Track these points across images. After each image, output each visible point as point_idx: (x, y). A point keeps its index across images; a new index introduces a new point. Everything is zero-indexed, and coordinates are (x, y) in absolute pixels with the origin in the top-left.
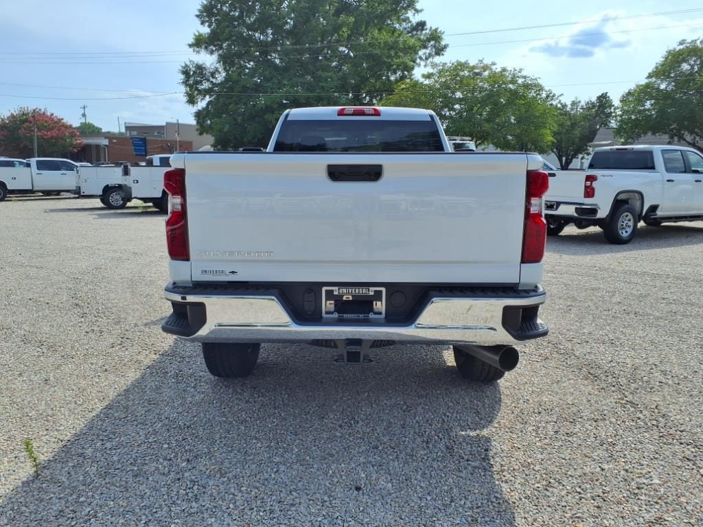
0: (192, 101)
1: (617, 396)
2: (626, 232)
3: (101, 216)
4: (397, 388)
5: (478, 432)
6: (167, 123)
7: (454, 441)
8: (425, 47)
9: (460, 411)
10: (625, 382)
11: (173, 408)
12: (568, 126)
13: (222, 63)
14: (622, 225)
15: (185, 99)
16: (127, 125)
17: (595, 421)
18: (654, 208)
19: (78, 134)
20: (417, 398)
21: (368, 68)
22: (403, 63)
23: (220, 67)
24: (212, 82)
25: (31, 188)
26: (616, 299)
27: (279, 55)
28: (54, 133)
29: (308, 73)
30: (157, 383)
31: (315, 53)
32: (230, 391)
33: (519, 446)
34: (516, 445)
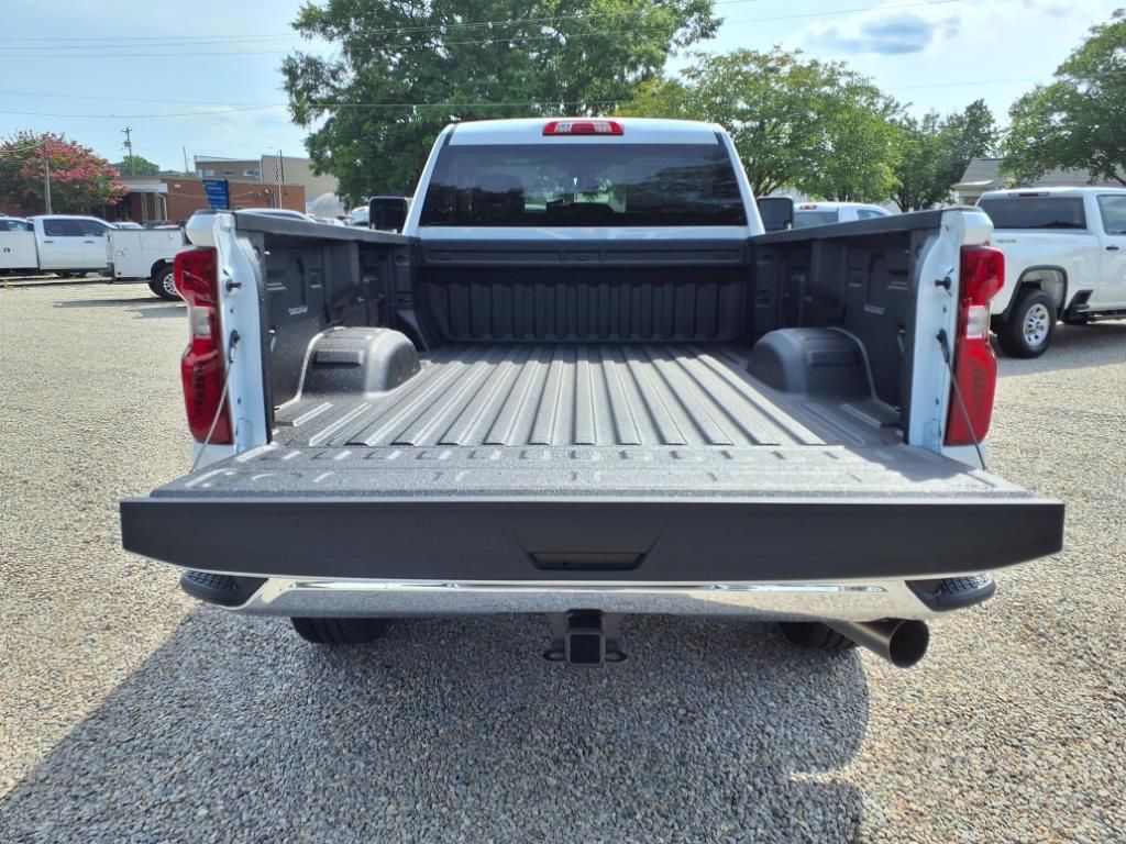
0: (301, 119)
1: (1091, 680)
2: (1036, 337)
3: (147, 314)
4: (664, 665)
5: (832, 772)
6: (263, 157)
7: (787, 797)
8: (684, 25)
9: (791, 721)
10: (1100, 646)
11: (228, 715)
12: (919, 156)
13: (349, 55)
14: (1030, 326)
15: (290, 116)
16: (198, 160)
17: (1064, 745)
18: (1083, 296)
19: (118, 174)
20: (704, 689)
21: (590, 62)
22: (646, 52)
23: (347, 61)
24: (333, 87)
25: (35, 265)
26: (1043, 465)
27: (443, 40)
28: (78, 173)
29: (491, 72)
30: (202, 656)
31: (502, 36)
32: (342, 674)
33: (921, 809)
34: (912, 805)
